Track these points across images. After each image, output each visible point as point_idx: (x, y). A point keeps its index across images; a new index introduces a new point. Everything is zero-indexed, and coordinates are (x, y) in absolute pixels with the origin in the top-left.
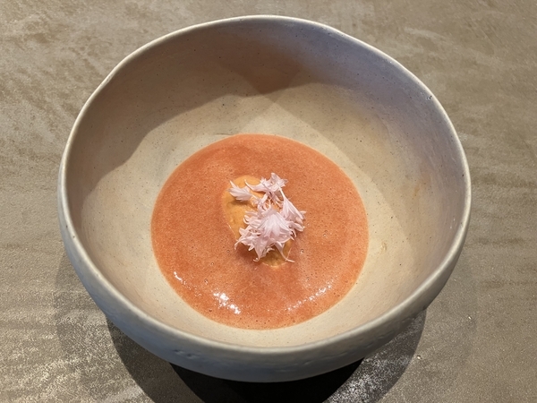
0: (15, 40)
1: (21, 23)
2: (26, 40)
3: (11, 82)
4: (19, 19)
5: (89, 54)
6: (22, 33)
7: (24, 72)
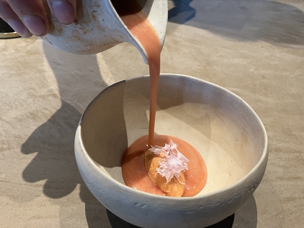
0: (43, 97)
1: (46, 90)
2: (48, 96)
3: (40, 113)
4: (45, 88)
5: (77, 101)
6: (46, 94)
7: (46, 109)
